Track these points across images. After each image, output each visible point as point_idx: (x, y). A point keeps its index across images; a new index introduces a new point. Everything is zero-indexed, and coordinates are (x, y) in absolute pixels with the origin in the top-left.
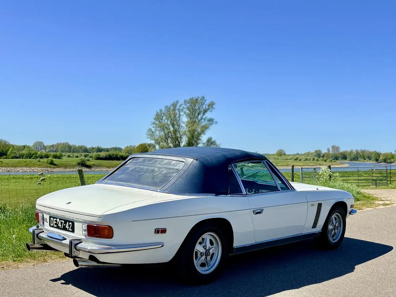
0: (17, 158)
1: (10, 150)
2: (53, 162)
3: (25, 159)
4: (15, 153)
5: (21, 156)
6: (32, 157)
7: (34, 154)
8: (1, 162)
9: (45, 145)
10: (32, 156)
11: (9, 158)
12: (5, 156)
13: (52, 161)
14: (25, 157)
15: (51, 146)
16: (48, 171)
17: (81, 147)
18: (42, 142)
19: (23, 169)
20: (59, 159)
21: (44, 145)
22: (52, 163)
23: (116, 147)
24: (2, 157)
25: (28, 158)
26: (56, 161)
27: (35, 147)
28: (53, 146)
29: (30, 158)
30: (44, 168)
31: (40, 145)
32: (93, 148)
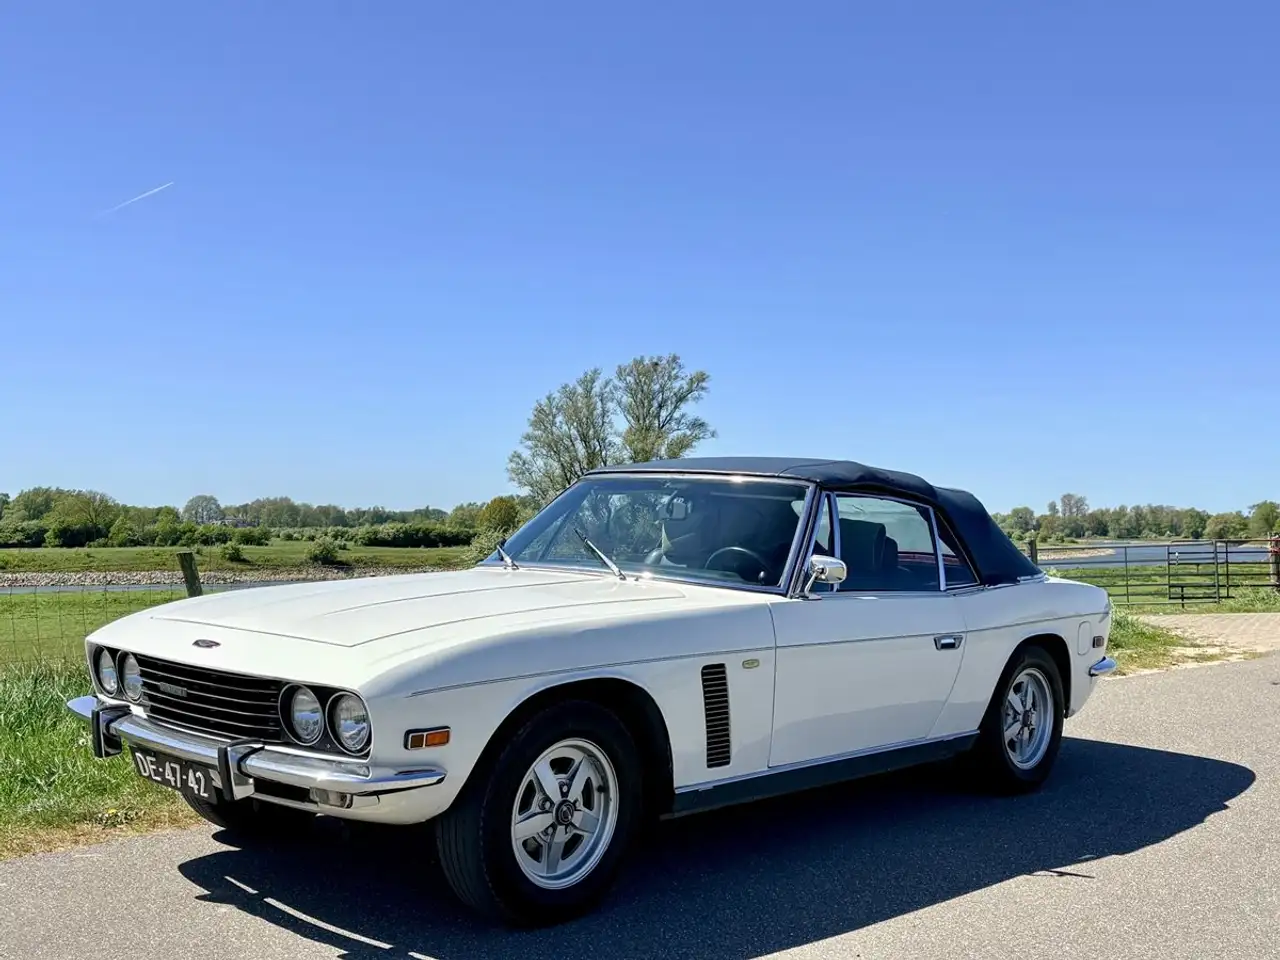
0: (136, 543)
1: (118, 522)
2: (238, 555)
3: (158, 545)
4: (131, 529)
5: (148, 540)
6: (180, 542)
7: (185, 533)
8: (88, 556)
9: (222, 506)
10: (179, 538)
11: (112, 546)
12: (102, 540)
13: (237, 550)
14: (161, 540)
15: (238, 510)
16: (225, 579)
17: (325, 511)
18: (212, 498)
19: (153, 576)
20: (260, 544)
21: (218, 506)
22: (236, 557)
23: (427, 507)
24: (92, 543)
25: (170, 542)
26: (248, 551)
27: (194, 512)
28: (245, 509)
29: (174, 544)
30: (213, 573)
31: (204, 505)
32: (360, 514)
